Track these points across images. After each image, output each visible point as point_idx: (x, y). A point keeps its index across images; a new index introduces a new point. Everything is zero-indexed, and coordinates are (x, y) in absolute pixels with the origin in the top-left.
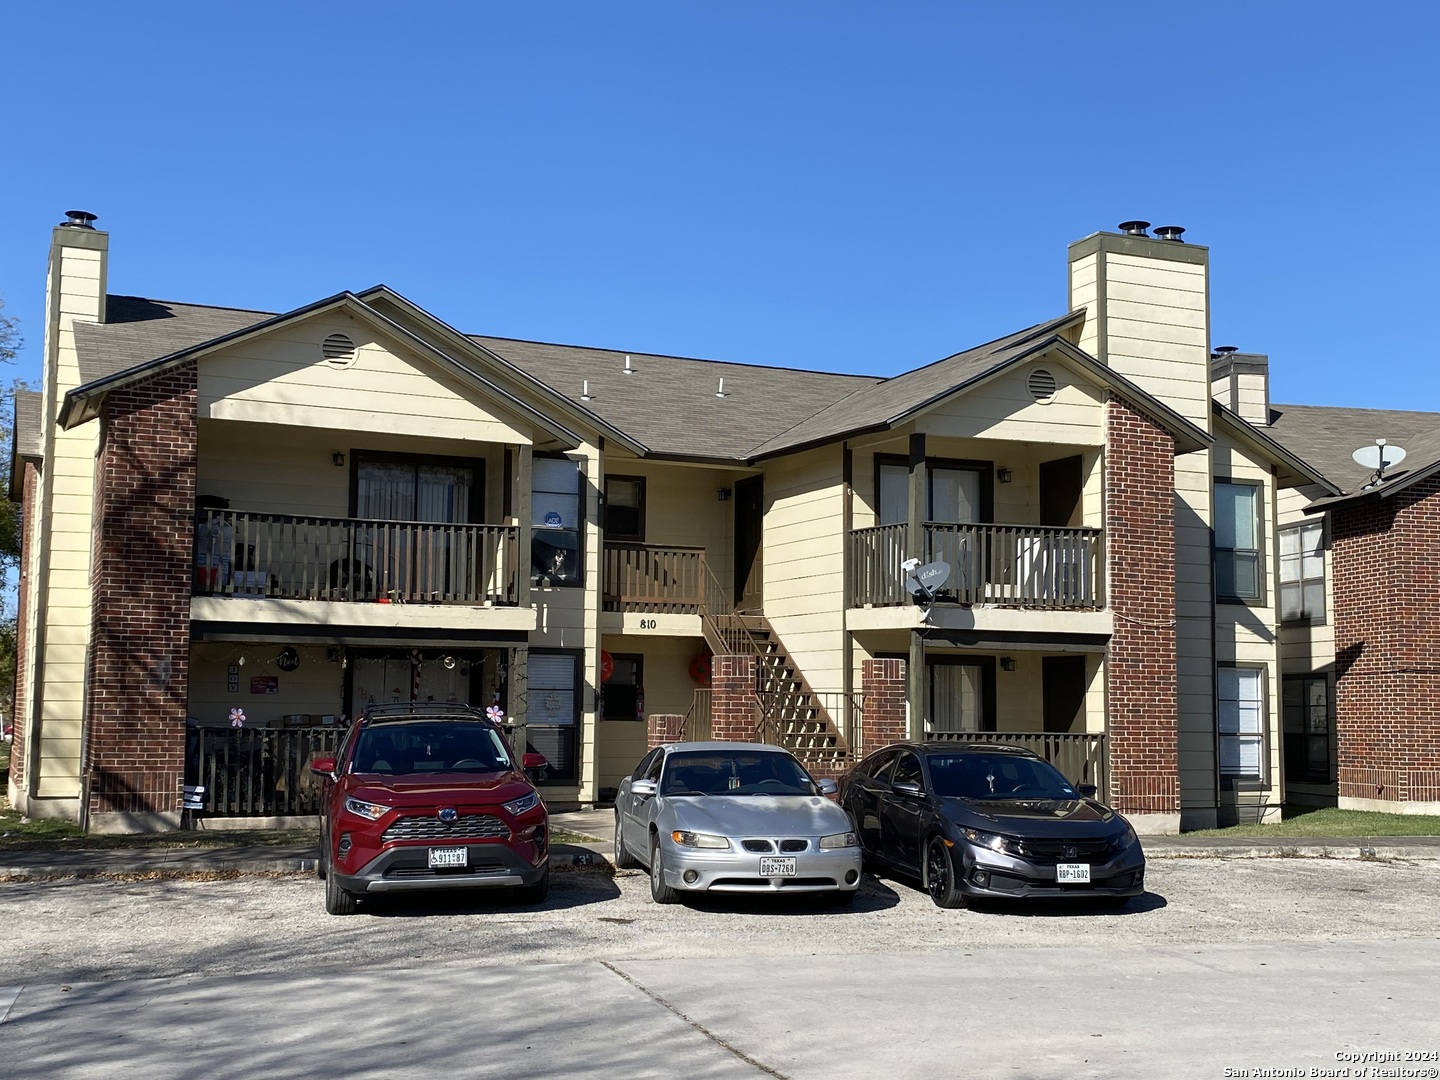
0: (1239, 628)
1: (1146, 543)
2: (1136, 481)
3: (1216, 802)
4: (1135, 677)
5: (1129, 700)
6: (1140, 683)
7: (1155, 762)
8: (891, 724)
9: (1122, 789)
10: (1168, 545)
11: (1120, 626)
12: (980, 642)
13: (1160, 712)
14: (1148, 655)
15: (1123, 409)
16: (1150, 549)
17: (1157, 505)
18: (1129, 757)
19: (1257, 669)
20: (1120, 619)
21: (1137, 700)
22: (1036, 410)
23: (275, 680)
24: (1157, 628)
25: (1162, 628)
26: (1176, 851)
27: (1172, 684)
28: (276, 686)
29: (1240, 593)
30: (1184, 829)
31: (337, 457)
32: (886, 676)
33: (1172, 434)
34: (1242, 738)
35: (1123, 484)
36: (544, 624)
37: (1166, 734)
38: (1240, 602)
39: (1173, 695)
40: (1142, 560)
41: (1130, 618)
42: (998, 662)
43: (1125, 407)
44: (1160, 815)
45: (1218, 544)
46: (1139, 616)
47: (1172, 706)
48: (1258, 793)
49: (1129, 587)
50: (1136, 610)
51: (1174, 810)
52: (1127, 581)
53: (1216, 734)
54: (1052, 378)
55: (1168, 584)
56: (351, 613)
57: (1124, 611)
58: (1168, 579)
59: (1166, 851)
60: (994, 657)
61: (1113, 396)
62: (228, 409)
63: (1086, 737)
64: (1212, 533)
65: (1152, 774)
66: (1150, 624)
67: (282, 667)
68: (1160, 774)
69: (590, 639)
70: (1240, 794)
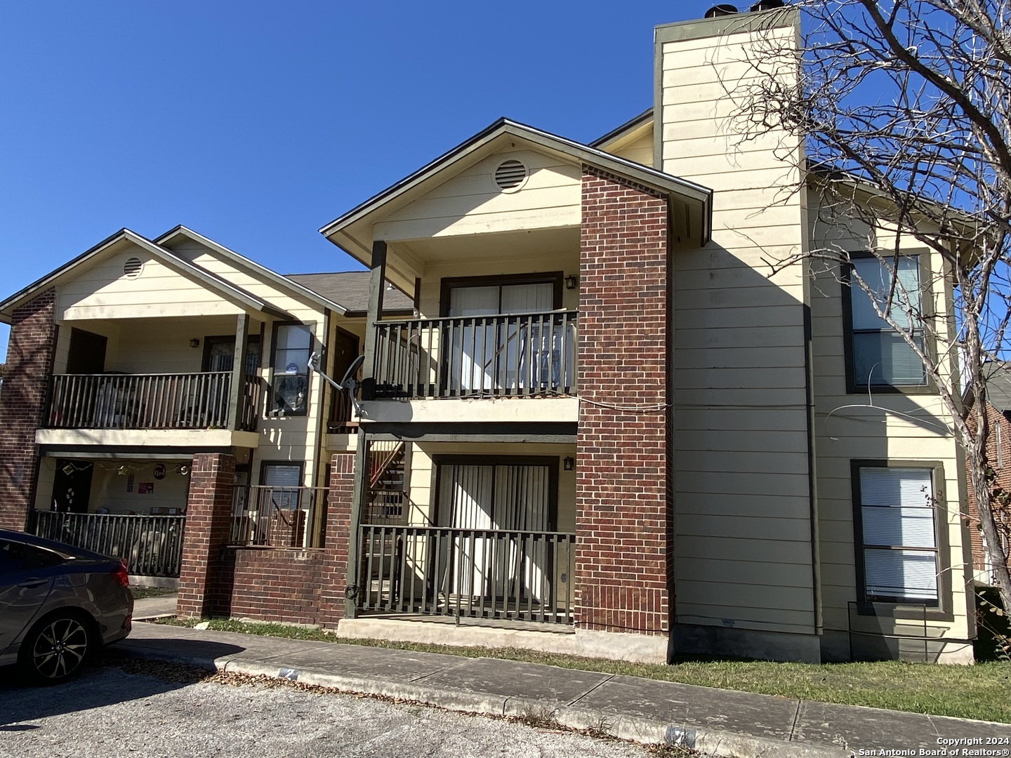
1: (625, 319)
2: (613, 254)
3: (816, 627)
4: (607, 469)
5: (598, 495)
6: (614, 476)
7: (633, 570)
9: (584, 599)
10: (657, 319)
11: (588, 412)
13: (643, 510)
14: (624, 444)
15: (598, 180)
16: (631, 325)
17: (642, 276)
18: (596, 561)
19: (931, 470)
20: (589, 405)
21: (608, 495)
22: (504, 200)
23: (152, 485)
24: (640, 412)
25: (646, 413)
27: (659, 477)
28: (152, 489)
33: (663, 196)
34: (905, 553)
35: (596, 258)
36: (279, 444)
37: (648, 537)
38: (894, 391)
39: (659, 490)
40: (620, 338)
41: (603, 403)
42: (562, 463)
43: (601, 178)
44: (637, 636)
45: (858, 324)
46: (615, 400)
47: (659, 504)
49: (602, 369)
50: (609, 394)
51: (658, 632)
52: (599, 363)
53: (860, 547)
54: (523, 166)
55: (656, 363)
57: (594, 396)
58: (656, 356)
60: (558, 457)
61: (586, 169)
64: (806, 309)
65: (629, 583)
66: (631, 408)
67: (156, 477)
68: (640, 584)
69: (310, 454)
70: (898, 621)
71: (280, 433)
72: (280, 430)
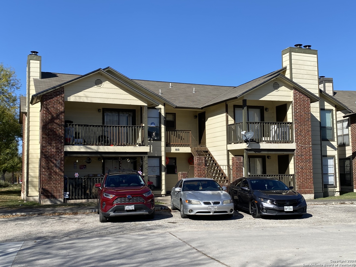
0: (328, 147)
1: (304, 126)
2: (301, 110)
3: (323, 191)
5: (300, 165)
6: (303, 161)
7: (307, 181)
8: (240, 173)
9: (299, 188)
10: (309, 126)
11: (298, 147)
12: (262, 152)
13: (308, 168)
14: (305, 154)
15: (297, 92)
16: (305, 127)
17: (306, 116)
18: (301, 180)
19: (332, 157)
20: (298, 145)
21: (302, 165)
22: (275, 93)
23: (86, 166)
24: (307, 147)
25: (308, 147)
26: (313, 203)
27: (311, 161)
28: (86, 167)
29: (328, 138)
30: (315, 198)
31: (99, 110)
32: (238, 161)
33: (310, 98)
34: (329, 175)
35: (297, 111)
36: (152, 150)
37: (310, 174)
38: (328, 140)
39: (311, 164)
40: (303, 130)
41: (300, 145)
42: (266, 157)
43: (298, 91)
44: (309, 194)
45: (322, 126)
46: (302, 144)
47: (311, 167)
48: (334, 189)
49: (300, 137)
50: (301, 143)
51: (312, 193)
52: (299, 135)
53: (322, 174)
54: (278, 84)
55: (309, 136)
56: (104, 149)
57: (298, 143)
58: (310, 134)
59: (311, 203)
60: (265, 156)
61: (294, 88)
62: (72, 99)
63: (289, 175)
64: (320, 122)
65: (306, 184)
66: (305, 146)
67: (87, 163)
68: (309, 184)
69: (163, 154)
70: (329, 189)
71: (152, 147)
72: (152, 146)
